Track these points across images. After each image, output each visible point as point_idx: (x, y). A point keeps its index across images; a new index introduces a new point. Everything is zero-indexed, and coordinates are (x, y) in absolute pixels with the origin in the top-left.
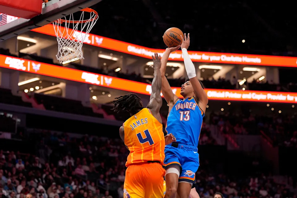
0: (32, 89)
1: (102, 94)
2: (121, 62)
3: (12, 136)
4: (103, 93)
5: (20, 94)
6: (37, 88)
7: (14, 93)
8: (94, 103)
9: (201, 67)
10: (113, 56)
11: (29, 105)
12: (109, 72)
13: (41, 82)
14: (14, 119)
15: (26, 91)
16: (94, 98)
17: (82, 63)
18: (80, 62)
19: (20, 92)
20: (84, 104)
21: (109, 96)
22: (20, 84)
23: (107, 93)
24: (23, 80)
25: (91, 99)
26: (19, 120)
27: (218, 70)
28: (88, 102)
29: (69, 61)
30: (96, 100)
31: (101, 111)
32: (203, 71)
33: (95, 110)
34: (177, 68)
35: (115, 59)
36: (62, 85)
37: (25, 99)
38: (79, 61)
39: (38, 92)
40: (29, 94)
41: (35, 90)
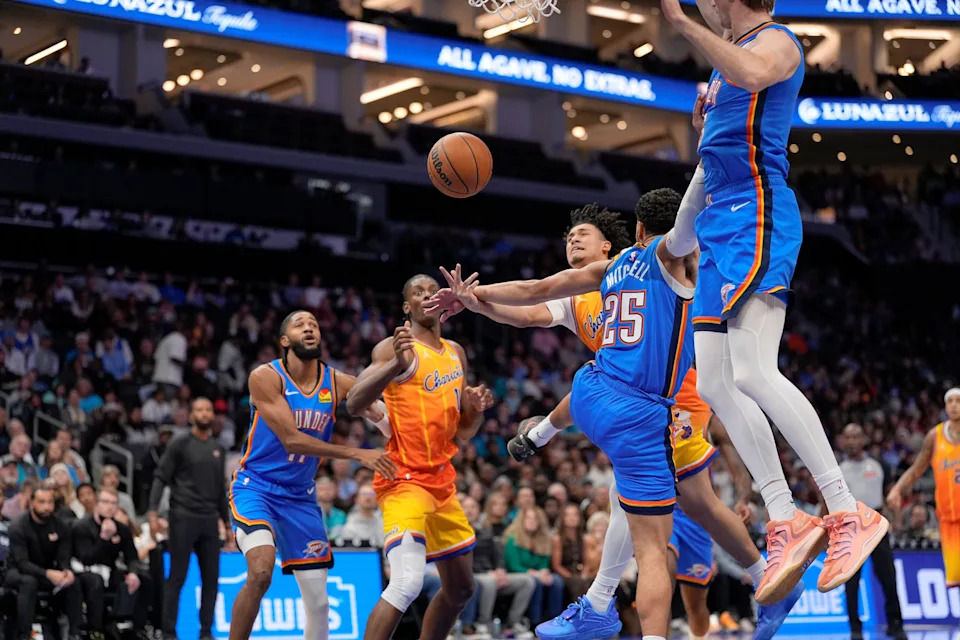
0: (401, 113)
1: (600, 122)
2: (654, 27)
3: (351, 247)
4: (604, 119)
5: (368, 127)
6: (416, 107)
7: (352, 123)
8: (578, 148)
9: (888, 35)
10: (631, 11)
11: (394, 157)
12: (621, 56)
13: (425, 91)
14: (353, 197)
15: (385, 118)
16: (579, 132)
17: (543, 34)
18: (536, 31)
19: (369, 121)
20: (549, 151)
21: (622, 125)
22: (367, 98)
23: (615, 117)
24: (375, 86)
25: (568, 138)
26: (365, 201)
27: (940, 43)
28: (560, 146)
29: (504, 29)
30: (585, 139)
31: (599, 171)
32: (896, 45)
33: (581, 168)
34: (817, 40)
35: (636, 18)
36: (485, 98)
37: (381, 140)
38: (532, 28)
39: (419, 120)
40: (394, 127)
41: (410, 113)
